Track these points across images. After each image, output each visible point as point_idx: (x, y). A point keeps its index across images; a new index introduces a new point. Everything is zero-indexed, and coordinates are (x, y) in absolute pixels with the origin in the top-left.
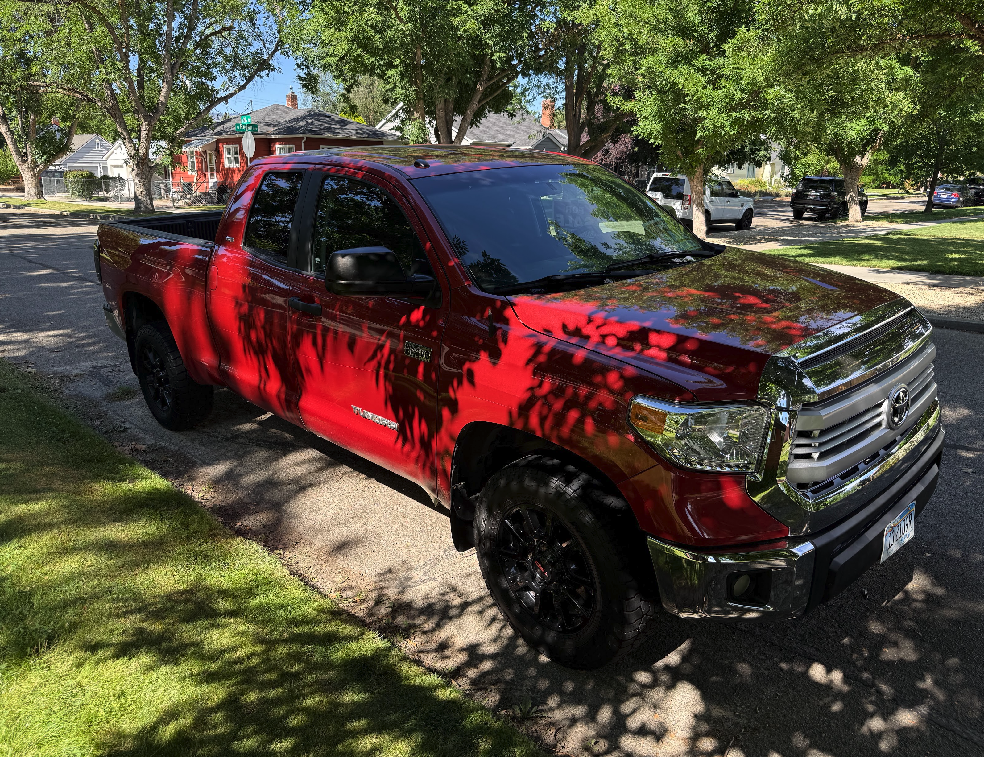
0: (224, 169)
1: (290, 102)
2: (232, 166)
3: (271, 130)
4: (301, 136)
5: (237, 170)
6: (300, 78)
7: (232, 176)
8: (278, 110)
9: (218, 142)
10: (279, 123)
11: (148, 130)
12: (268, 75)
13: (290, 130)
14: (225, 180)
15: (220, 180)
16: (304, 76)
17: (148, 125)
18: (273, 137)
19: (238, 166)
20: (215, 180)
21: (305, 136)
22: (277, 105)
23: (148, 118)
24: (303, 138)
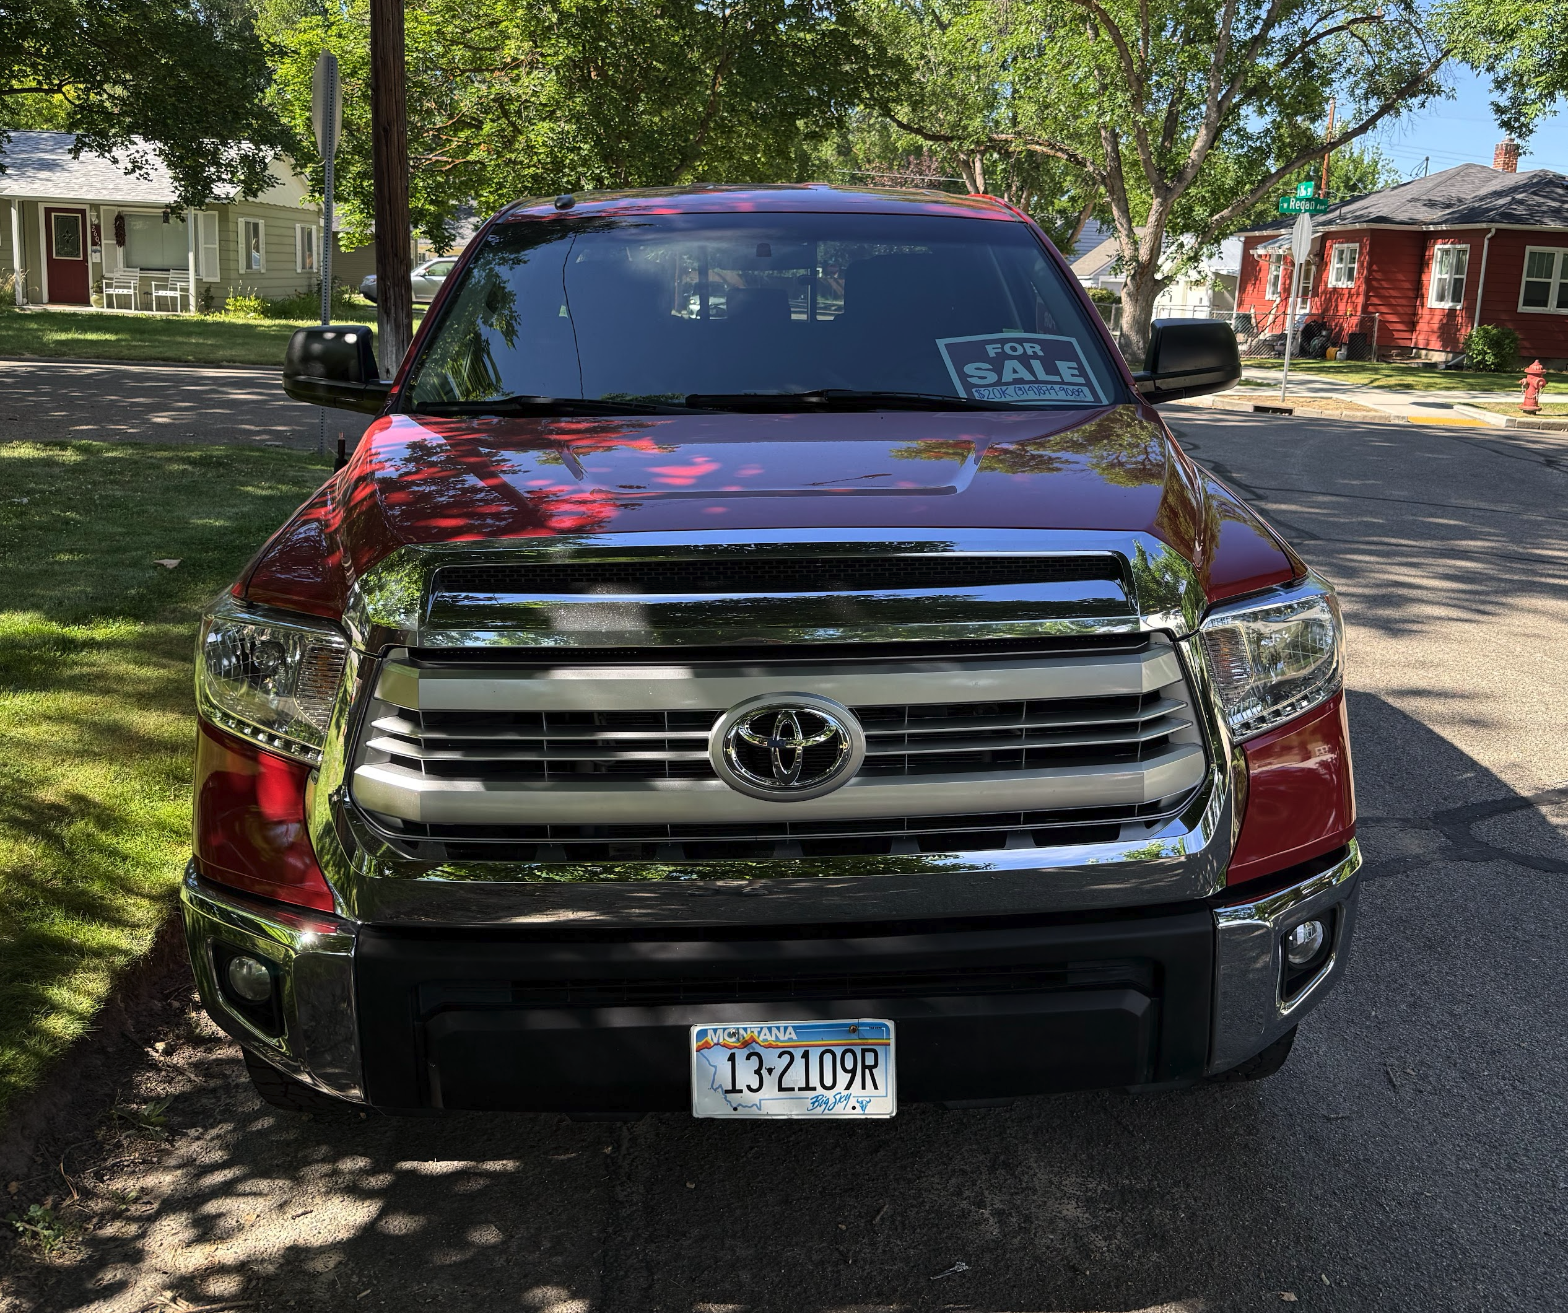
0: (1325, 292)
1: (1501, 159)
2: (1340, 285)
3: (1438, 214)
4: (1484, 225)
5: (1346, 292)
6: (1499, 110)
7: (1337, 306)
8: (1468, 175)
9: (1326, 237)
10: (1460, 200)
11: (1161, 214)
12: (1423, 105)
13: (1473, 214)
14: (1325, 310)
15: (1314, 311)
16: (1507, 103)
17: (1161, 205)
18: (1432, 228)
19: (1351, 285)
20: (1307, 311)
21: (1494, 226)
22: (1469, 166)
23: (1164, 192)
24: (1489, 230)
